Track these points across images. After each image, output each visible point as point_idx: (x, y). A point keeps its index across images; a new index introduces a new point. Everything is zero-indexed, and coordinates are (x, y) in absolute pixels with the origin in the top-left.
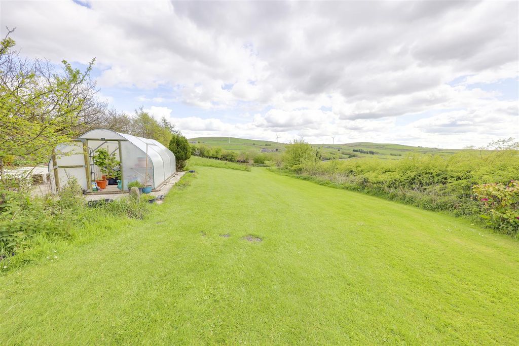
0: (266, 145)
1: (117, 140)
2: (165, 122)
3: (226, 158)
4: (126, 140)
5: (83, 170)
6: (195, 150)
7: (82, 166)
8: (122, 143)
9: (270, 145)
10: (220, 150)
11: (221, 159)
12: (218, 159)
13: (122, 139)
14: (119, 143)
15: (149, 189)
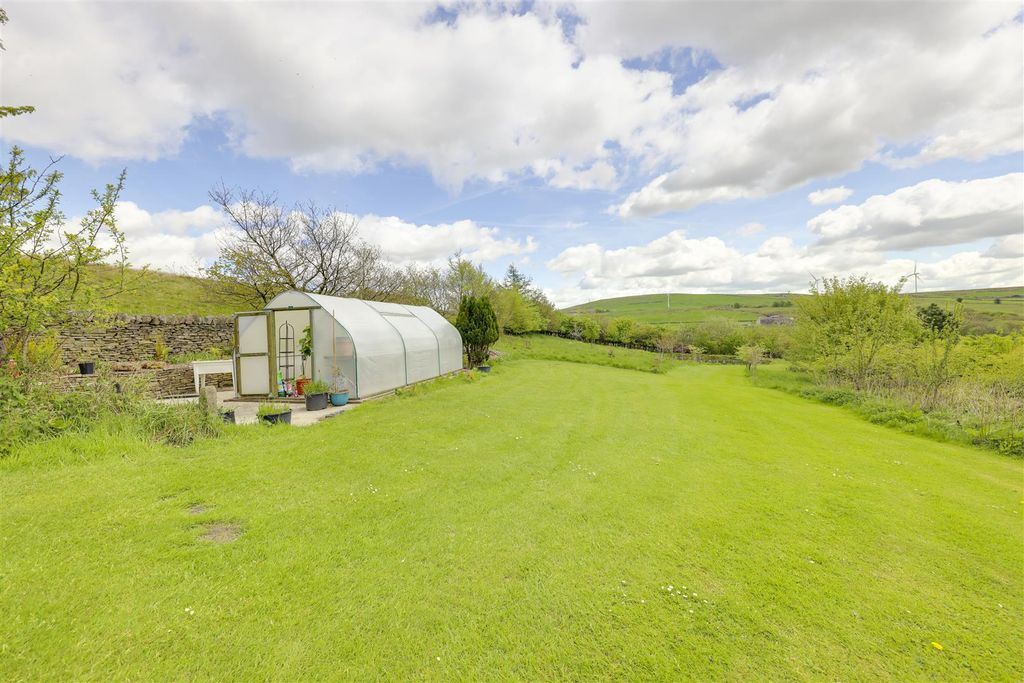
0: (776, 305)
1: (307, 308)
2: (514, 275)
3: (641, 343)
4: (319, 307)
5: (265, 359)
6: (572, 327)
7: (264, 354)
8: (315, 312)
9: (789, 305)
10: (628, 325)
11: (630, 346)
12: (624, 345)
13: (316, 305)
14: (311, 313)
15: (340, 399)
